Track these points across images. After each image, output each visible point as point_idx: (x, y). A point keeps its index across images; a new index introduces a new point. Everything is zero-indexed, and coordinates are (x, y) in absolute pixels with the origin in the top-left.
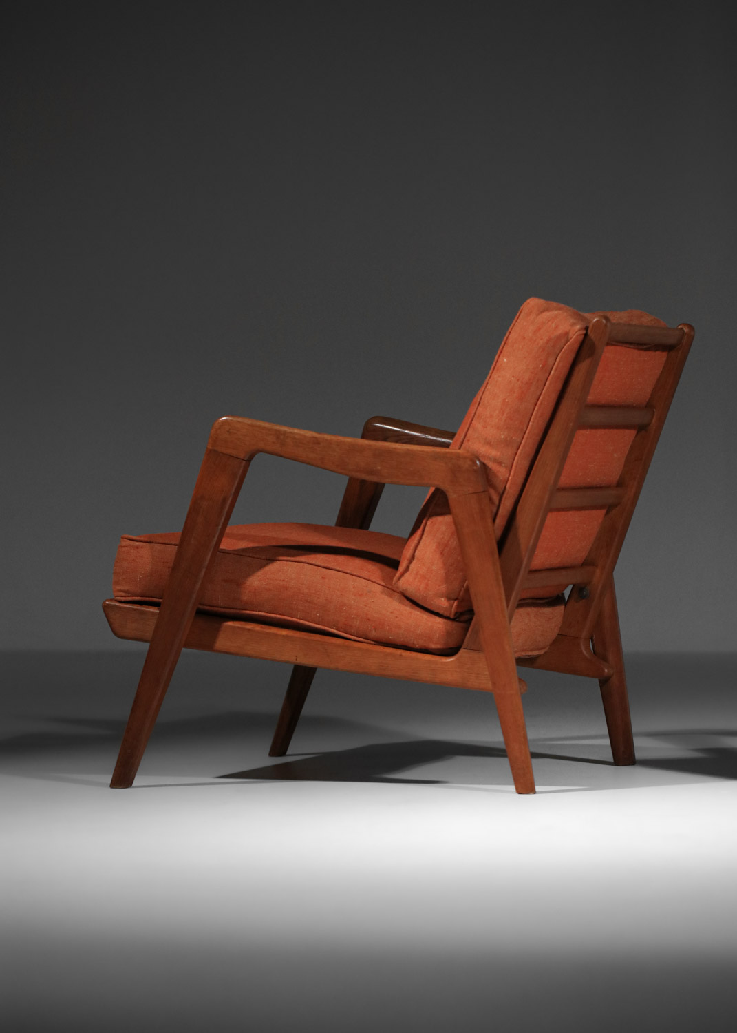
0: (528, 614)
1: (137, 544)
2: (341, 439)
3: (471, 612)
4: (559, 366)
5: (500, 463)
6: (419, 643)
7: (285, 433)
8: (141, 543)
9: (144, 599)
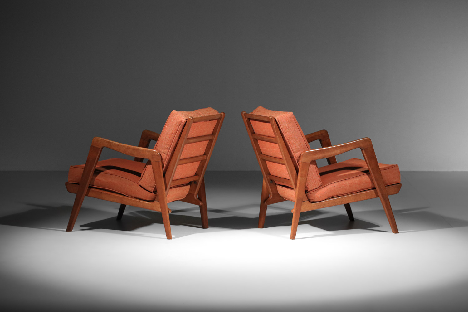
0: (176, 190)
1: (74, 168)
2: (125, 145)
3: (156, 191)
4: (180, 129)
5: (165, 153)
6: (144, 199)
7: (111, 142)
8: (75, 168)
9: (76, 183)
